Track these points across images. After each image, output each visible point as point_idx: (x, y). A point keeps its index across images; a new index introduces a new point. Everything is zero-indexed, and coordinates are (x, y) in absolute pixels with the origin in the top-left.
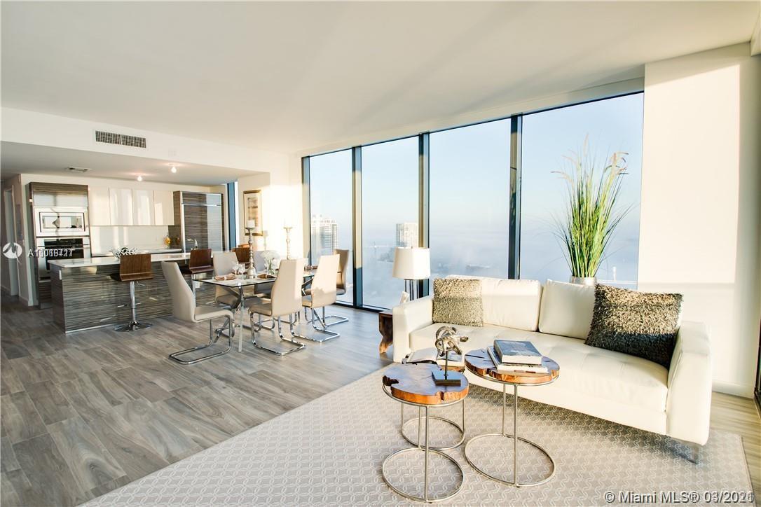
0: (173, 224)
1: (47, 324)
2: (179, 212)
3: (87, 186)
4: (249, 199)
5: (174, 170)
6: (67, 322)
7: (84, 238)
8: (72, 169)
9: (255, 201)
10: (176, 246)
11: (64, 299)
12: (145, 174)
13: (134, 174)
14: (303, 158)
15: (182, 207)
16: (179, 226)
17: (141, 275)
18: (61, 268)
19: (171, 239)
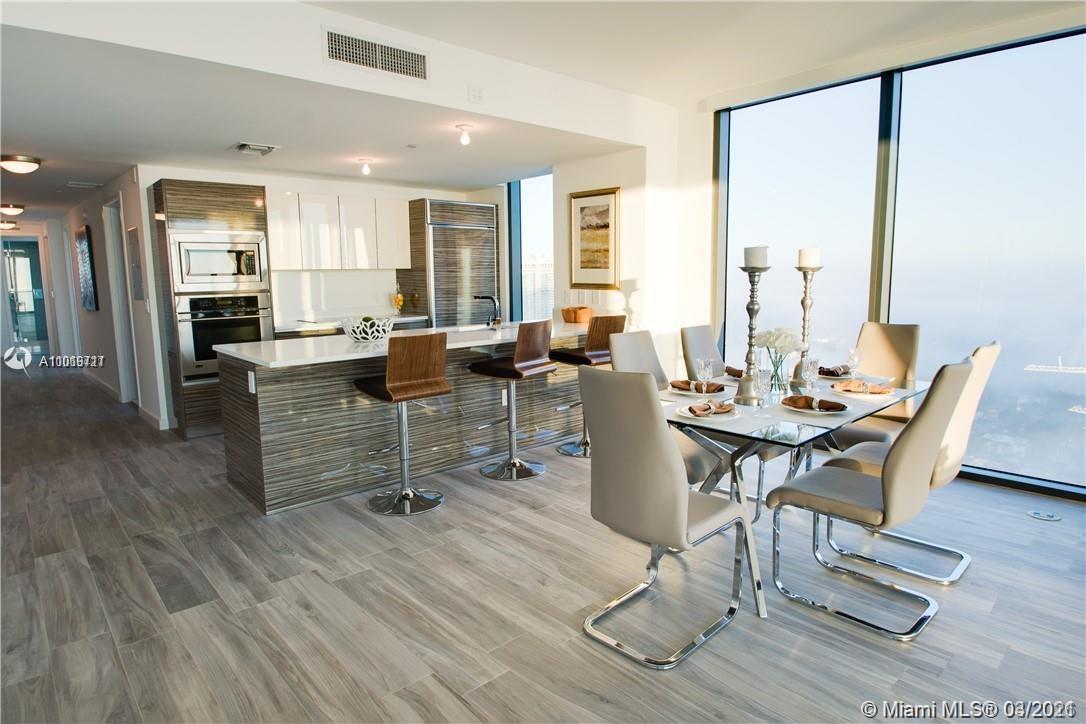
0: (410, 267)
1: (214, 483)
2: (423, 242)
3: (264, 187)
4: (582, 209)
5: (465, 140)
6: (270, 490)
7: (259, 296)
8: (243, 146)
9: (605, 212)
10: (412, 309)
11: (263, 439)
12: (376, 160)
13: (355, 160)
14: (718, 113)
15: (430, 230)
16: (424, 270)
17: (428, 385)
18: (253, 366)
19: (404, 296)
